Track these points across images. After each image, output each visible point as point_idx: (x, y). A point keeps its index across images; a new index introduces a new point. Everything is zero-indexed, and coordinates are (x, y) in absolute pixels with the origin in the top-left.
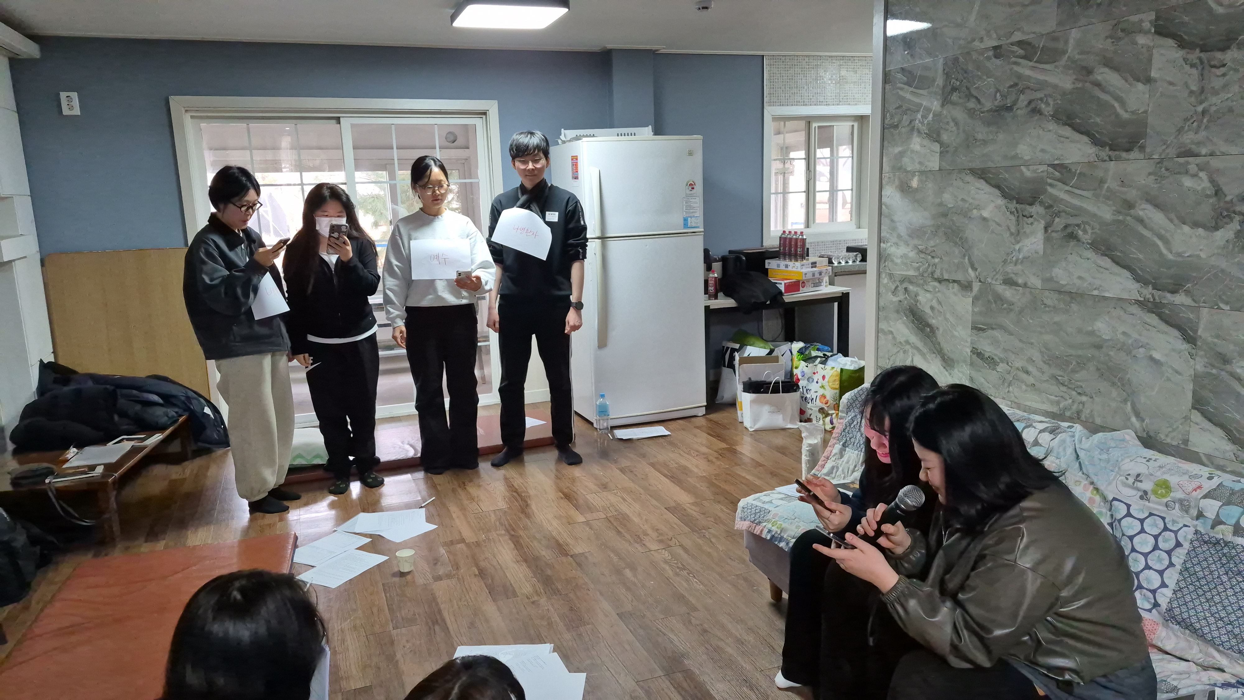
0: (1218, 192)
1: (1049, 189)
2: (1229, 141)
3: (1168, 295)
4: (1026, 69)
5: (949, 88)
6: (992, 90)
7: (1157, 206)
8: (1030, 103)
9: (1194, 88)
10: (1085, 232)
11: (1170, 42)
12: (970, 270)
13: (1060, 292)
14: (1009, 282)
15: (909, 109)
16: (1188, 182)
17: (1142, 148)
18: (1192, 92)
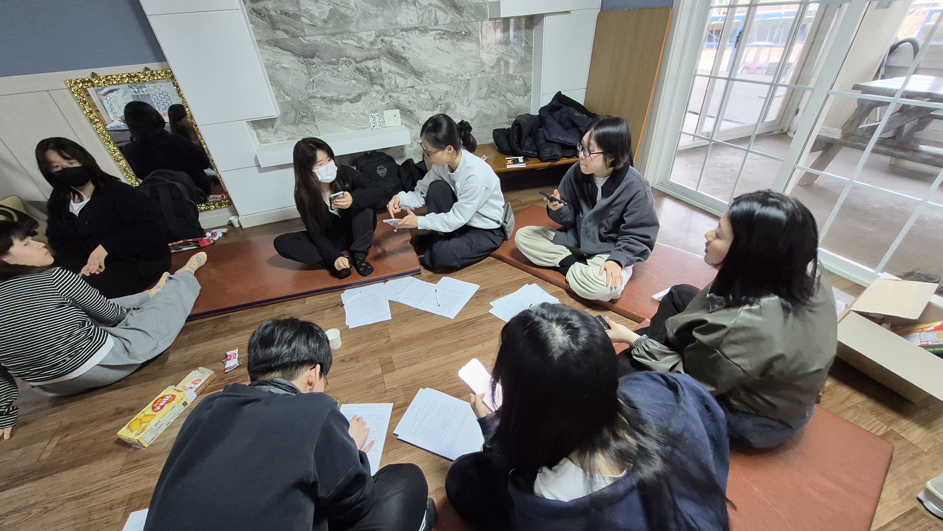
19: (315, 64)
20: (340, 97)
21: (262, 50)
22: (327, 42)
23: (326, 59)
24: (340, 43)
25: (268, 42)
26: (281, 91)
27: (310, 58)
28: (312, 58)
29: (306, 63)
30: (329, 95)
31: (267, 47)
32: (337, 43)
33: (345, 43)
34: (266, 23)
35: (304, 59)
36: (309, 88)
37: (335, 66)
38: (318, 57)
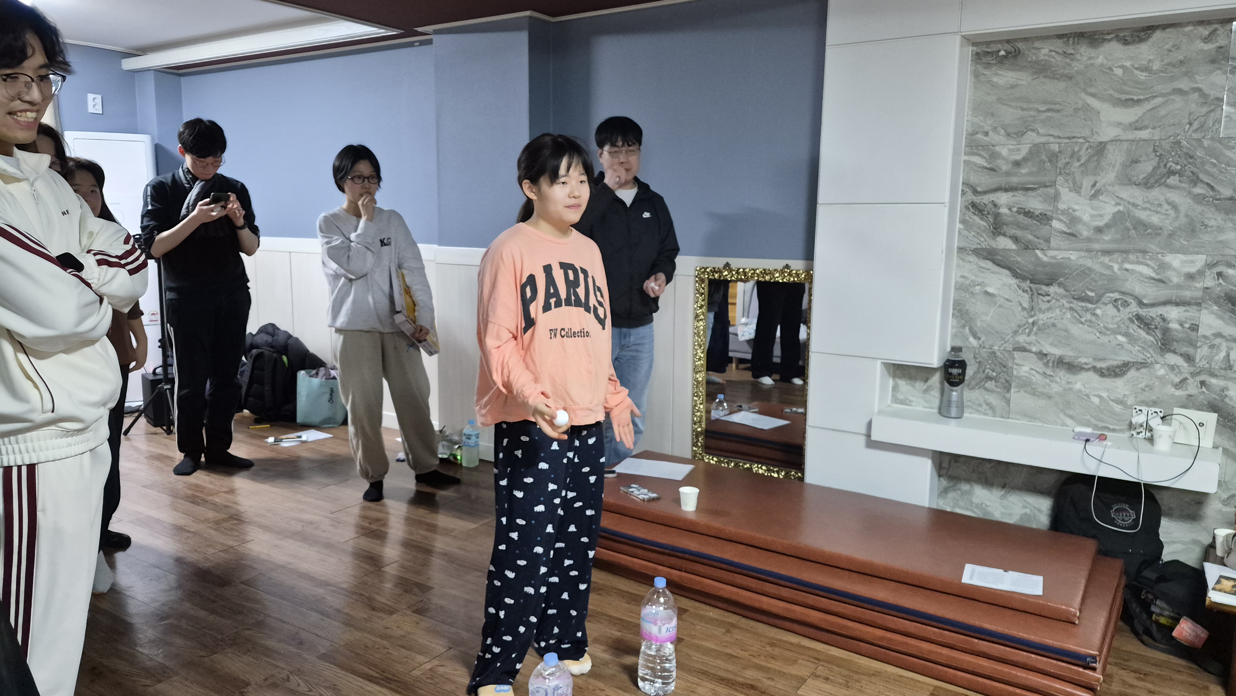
19: (1048, 295)
20: (1080, 360)
21: (961, 262)
22: (1089, 263)
23: (1074, 291)
24: (1116, 267)
25: (977, 252)
26: (967, 328)
27: (1044, 284)
28: (1047, 285)
29: (1031, 290)
30: (1056, 352)
31: (973, 258)
32: (1110, 268)
33: (1127, 270)
34: (986, 224)
35: (1032, 285)
36: (1022, 333)
37: (1090, 306)
38: (1060, 285)
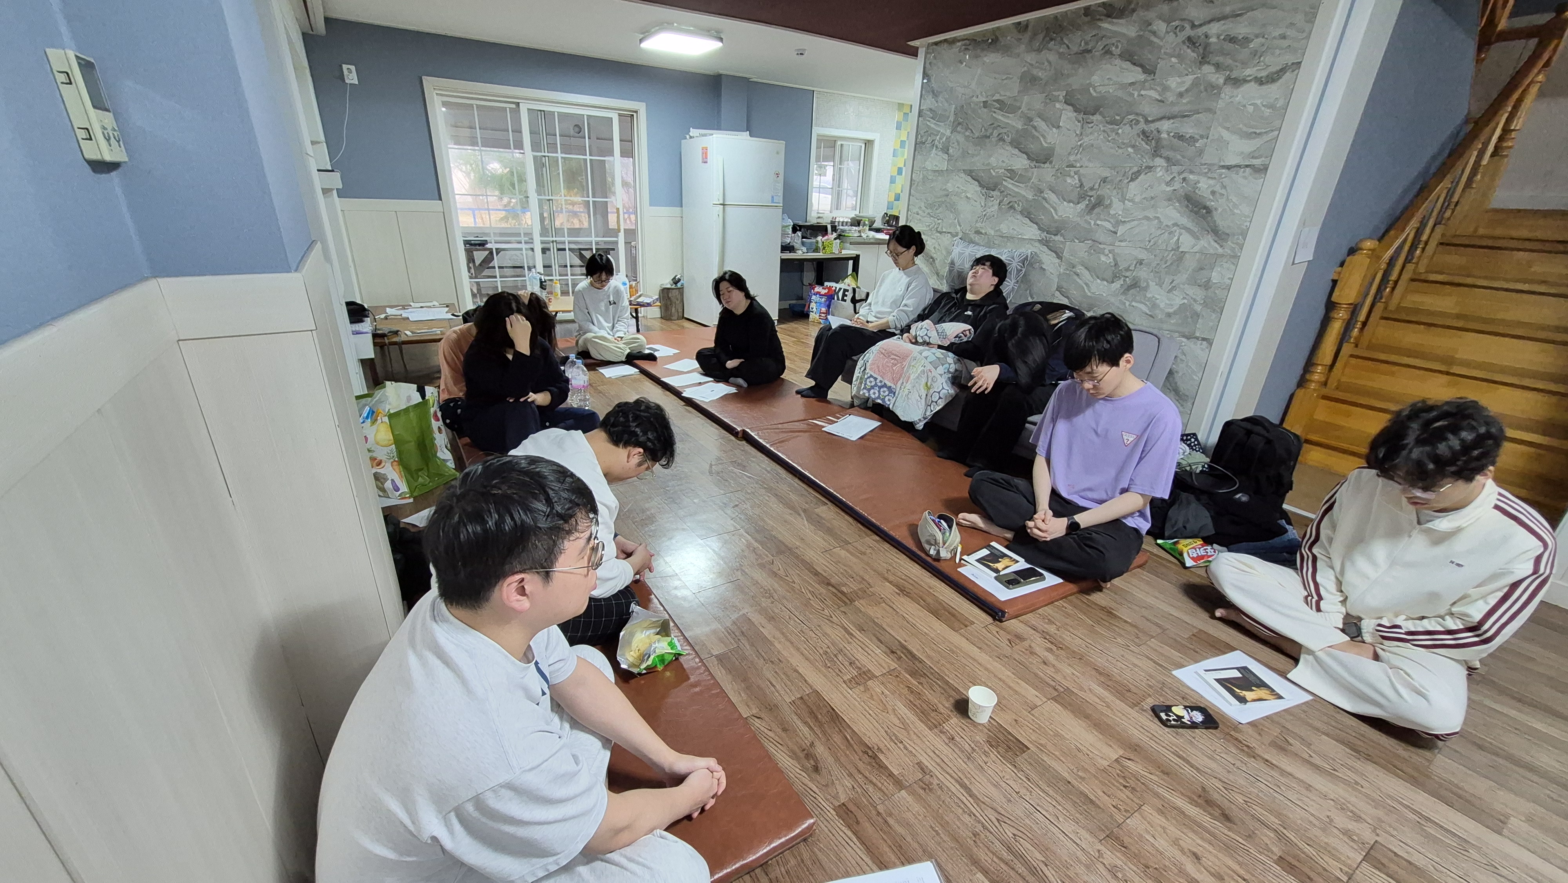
0: (1081, 185)
1: (1004, 183)
2: (1089, 160)
3: (1053, 236)
4: (999, 116)
5: (956, 123)
6: (980, 126)
7: (1053, 192)
8: (999, 134)
9: (1078, 132)
10: (1018, 205)
11: (1070, 108)
12: (958, 226)
13: (1002, 237)
14: (978, 232)
15: (932, 133)
16: (1069, 180)
17: (1051, 163)
18: (1077, 134)
